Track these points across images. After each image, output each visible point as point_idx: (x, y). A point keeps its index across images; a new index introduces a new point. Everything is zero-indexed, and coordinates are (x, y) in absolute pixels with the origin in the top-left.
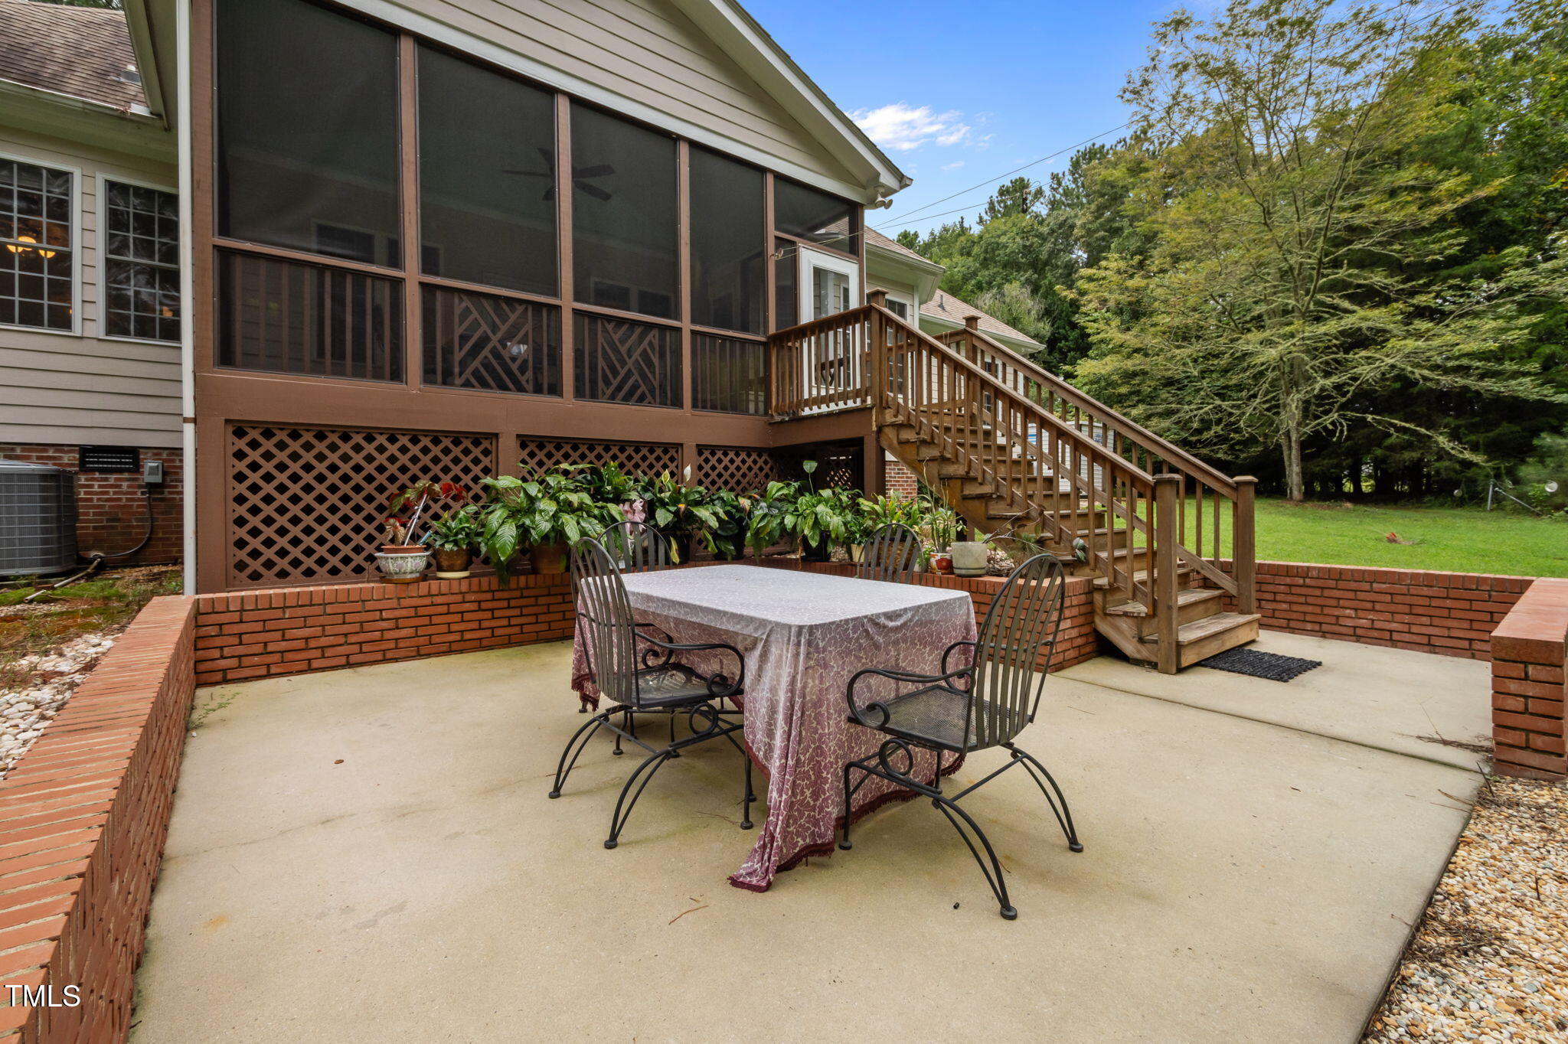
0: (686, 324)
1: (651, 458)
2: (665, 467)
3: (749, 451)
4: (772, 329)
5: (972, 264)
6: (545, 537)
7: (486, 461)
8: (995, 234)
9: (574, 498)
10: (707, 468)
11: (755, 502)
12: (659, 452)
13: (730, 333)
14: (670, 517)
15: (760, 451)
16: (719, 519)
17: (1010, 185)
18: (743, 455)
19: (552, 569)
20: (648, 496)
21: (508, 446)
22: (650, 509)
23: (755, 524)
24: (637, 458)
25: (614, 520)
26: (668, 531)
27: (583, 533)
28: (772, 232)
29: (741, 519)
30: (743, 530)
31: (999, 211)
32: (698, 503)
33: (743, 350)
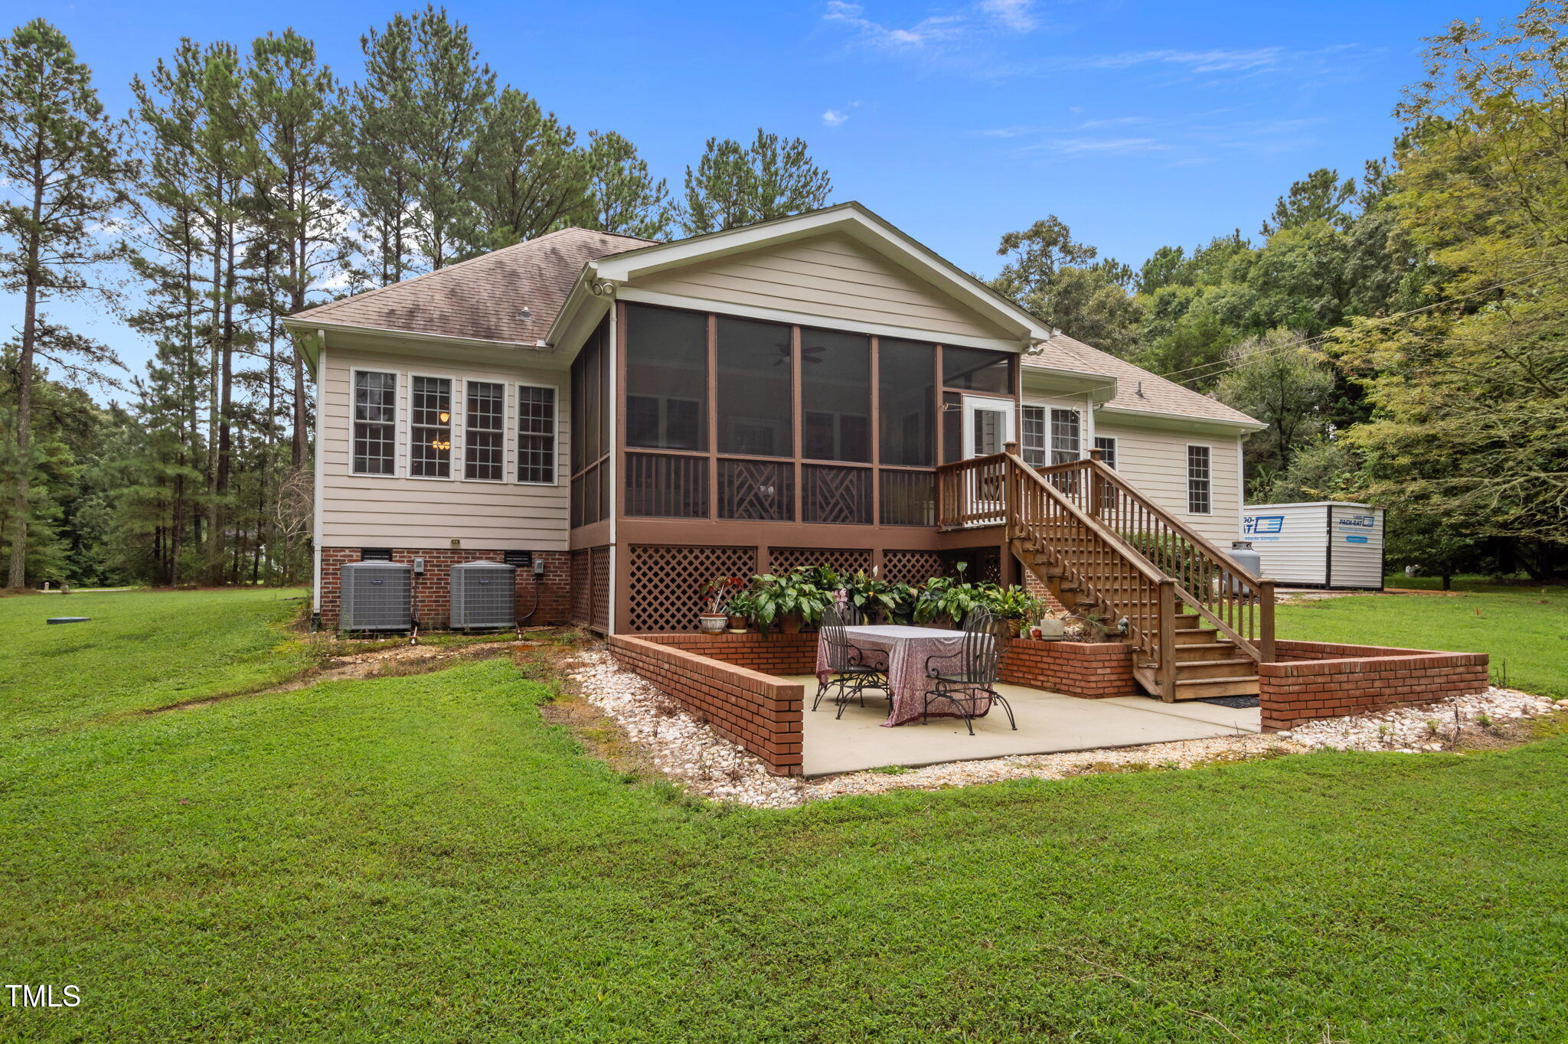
0: (876, 465)
1: (851, 560)
2: (861, 566)
3: (922, 553)
4: (941, 463)
5: (1246, 291)
6: (790, 611)
7: (750, 564)
8: (1278, 251)
9: (806, 587)
10: (890, 566)
11: (921, 591)
12: (856, 555)
13: (908, 468)
14: (863, 600)
15: (930, 553)
16: (896, 602)
17: (1308, 180)
18: (917, 556)
19: (792, 630)
20: (849, 586)
21: (763, 555)
22: (851, 594)
23: (920, 606)
24: (842, 560)
25: (829, 602)
26: (863, 609)
27: (812, 609)
28: (941, 388)
29: (912, 603)
30: (913, 610)
31: (1292, 215)
32: (882, 592)
33: (918, 479)
